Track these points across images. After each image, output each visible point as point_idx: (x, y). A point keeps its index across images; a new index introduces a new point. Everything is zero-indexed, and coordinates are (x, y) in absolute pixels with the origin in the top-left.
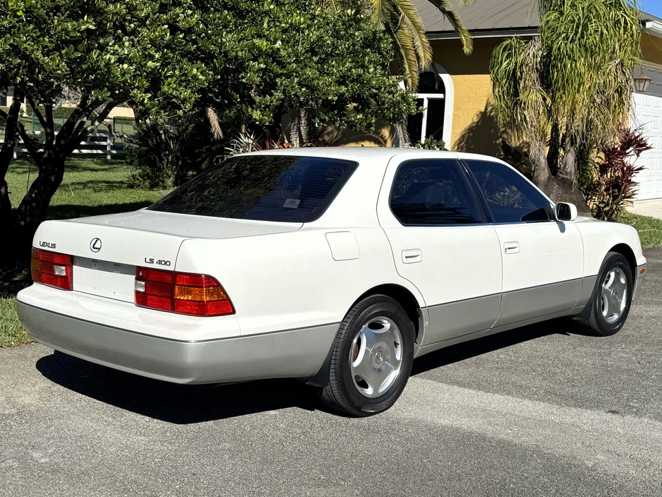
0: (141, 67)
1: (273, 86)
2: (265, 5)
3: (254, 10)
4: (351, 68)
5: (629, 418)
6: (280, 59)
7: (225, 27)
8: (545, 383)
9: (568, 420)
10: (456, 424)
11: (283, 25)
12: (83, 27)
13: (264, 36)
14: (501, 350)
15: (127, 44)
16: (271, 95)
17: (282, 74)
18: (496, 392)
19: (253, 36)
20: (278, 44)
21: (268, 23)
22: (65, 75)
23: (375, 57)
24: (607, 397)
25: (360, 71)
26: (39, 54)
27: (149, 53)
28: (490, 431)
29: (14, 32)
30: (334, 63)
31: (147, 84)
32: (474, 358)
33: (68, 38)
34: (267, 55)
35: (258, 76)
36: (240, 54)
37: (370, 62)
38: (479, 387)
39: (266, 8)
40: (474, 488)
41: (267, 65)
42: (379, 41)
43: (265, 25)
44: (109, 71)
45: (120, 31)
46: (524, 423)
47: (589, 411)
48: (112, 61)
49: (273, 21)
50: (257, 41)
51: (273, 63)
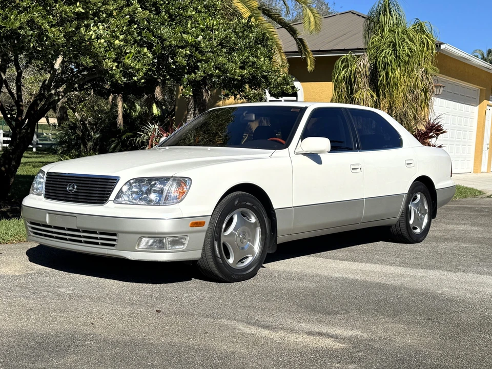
0: (110, 44)
1: (197, 68)
2: (189, 12)
3: (181, 15)
4: (249, 56)
5: (459, 274)
6: (201, 49)
7: (163, 24)
8: (398, 259)
9: (419, 274)
10: (345, 276)
11: (202, 26)
12: (77, 10)
13: (189, 33)
14: (364, 245)
15: (101, 27)
16: (195, 73)
17: (202, 60)
18: (367, 262)
19: (181, 33)
20: (200, 38)
21: (191, 24)
22: (63, 44)
23: (265, 50)
24: (442, 265)
25: (255, 59)
26: (47, 26)
27: (116, 35)
28: (369, 279)
29: (30, 11)
30: (235, 54)
31: (114, 56)
32: (346, 248)
33: (66, 17)
34: (192, 46)
35: (185, 60)
36: (173, 43)
37: (261, 54)
38: (354, 260)
39: (189, 13)
40: (367, 302)
41: (192, 53)
42: (267, 41)
43: (189, 25)
44: (91, 44)
45: (96, 18)
46: (391, 276)
47: (432, 270)
48: (93, 37)
49: (194, 23)
50: (184, 36)
51: (196, 51)
